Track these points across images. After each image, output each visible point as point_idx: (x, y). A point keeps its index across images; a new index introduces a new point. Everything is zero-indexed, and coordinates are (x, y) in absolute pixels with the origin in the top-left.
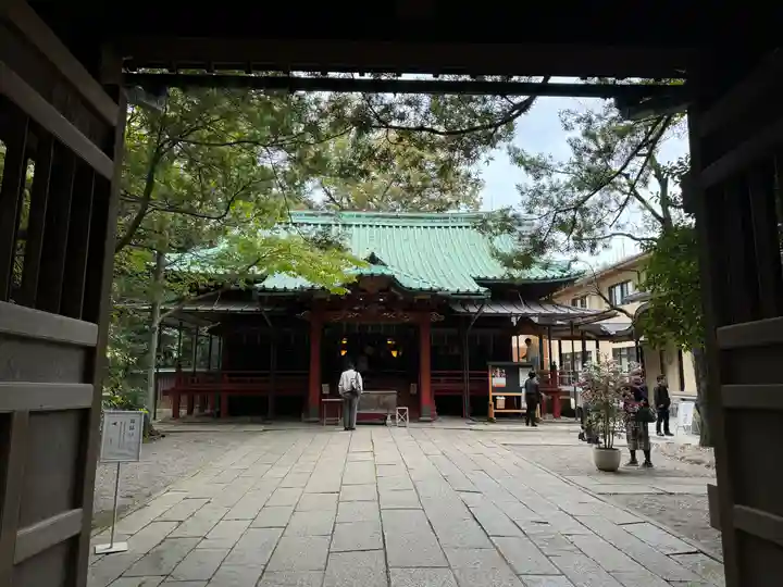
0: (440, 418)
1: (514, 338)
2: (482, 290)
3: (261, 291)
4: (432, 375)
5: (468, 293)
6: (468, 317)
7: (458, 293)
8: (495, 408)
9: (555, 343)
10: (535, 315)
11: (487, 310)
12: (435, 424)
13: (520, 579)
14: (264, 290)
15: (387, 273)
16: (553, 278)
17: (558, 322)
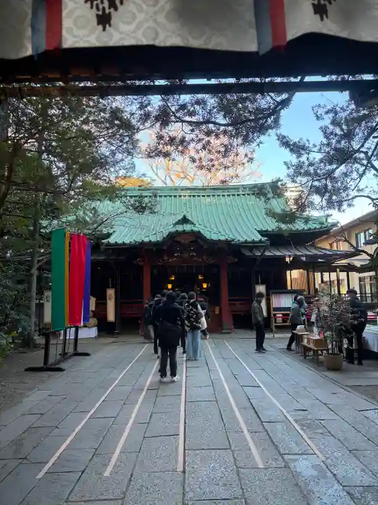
0: (236, 330)
1: (288, 272)
2: (264, 239)
3: (106, 246)
4: (230, 300)
5: (253, 242)
6: (254, 259)
7: (246, 242)
8: (275, 322)
9: (318, 275)
10: (302, 256)
11: (267, 253)
12: (233, 335)
13: (282, 457)
14: (109, 244)
15: (195, 229)
16: (315, 229)
17: (320, 260)
